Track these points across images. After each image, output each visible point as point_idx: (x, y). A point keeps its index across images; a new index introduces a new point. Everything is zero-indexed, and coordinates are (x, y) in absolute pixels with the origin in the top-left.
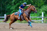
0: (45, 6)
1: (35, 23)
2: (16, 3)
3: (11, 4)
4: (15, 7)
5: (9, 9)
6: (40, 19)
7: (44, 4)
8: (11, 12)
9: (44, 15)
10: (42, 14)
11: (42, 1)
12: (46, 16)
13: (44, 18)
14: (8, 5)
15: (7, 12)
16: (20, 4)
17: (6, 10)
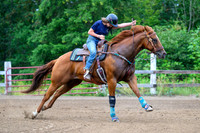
0: (161, 28)
1: (123, 94)
2: (47, 17)
3: (29, 22)
4: (44, 32)
5: (23, 41)
6: (144, 80)
7: (157, 20)
8: (32, 54)
9: (159, 65)
10: (149, 61)
11: (152, 10)
12: (164, 68)
13: (158, 74)
14: (20, 24)
15: (14, 52)
16: (67, 20)
17: (12, 43)
